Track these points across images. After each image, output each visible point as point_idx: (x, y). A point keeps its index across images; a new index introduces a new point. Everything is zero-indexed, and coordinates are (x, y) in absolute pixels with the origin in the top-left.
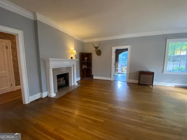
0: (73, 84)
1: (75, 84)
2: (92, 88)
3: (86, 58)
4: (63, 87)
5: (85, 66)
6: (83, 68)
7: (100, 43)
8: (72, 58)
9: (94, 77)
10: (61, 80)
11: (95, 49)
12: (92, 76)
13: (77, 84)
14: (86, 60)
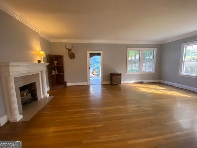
0: (42, 97)
1: (46, 96)
2: (66, 97)
3: (56, 62)
4: (30, 102)
5: (55, 71)
6: (53, 74)
7: (73, 45)
8: (39, 61)
9: (68, 84)
10: (25, 94)
11: (68, 51)
12: (65, 84)
13: (48, 95)
14: (56, 65)
